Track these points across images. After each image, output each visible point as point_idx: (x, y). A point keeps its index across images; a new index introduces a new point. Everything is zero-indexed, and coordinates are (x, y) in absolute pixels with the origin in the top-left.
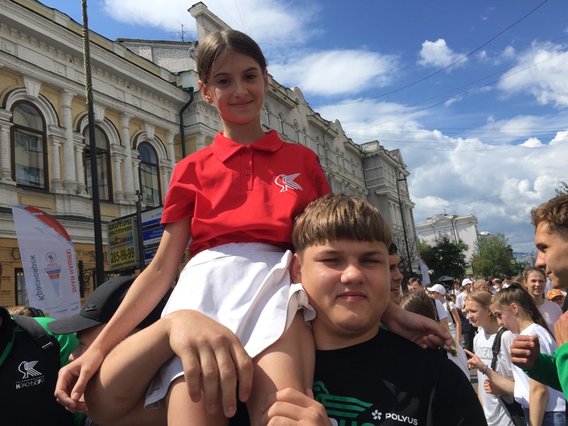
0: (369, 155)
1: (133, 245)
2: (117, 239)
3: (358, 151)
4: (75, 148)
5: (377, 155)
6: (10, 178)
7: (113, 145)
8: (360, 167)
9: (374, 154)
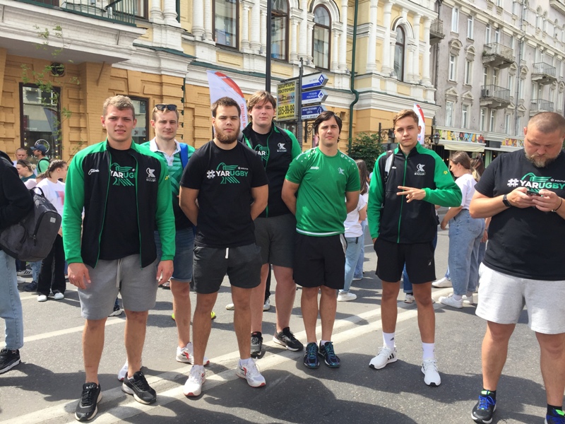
1: (294, 103)
2: (283, 97)
4: (261, 12)
6: (211, 38)
7: (292, 8)
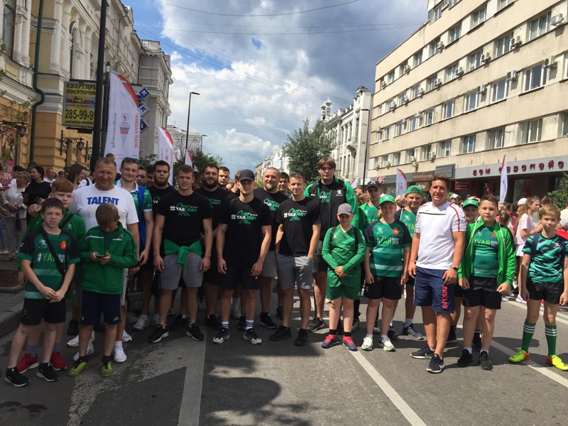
0: (149, 54)
2: (76, 98)
3: (140, 46)
5: (156, 56)
8: (137, 62)
9: (153, 54)
